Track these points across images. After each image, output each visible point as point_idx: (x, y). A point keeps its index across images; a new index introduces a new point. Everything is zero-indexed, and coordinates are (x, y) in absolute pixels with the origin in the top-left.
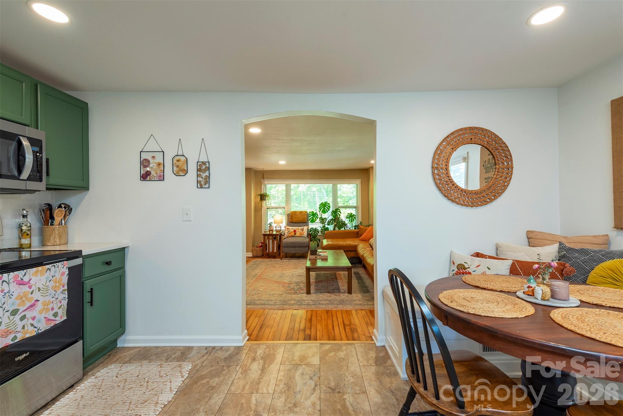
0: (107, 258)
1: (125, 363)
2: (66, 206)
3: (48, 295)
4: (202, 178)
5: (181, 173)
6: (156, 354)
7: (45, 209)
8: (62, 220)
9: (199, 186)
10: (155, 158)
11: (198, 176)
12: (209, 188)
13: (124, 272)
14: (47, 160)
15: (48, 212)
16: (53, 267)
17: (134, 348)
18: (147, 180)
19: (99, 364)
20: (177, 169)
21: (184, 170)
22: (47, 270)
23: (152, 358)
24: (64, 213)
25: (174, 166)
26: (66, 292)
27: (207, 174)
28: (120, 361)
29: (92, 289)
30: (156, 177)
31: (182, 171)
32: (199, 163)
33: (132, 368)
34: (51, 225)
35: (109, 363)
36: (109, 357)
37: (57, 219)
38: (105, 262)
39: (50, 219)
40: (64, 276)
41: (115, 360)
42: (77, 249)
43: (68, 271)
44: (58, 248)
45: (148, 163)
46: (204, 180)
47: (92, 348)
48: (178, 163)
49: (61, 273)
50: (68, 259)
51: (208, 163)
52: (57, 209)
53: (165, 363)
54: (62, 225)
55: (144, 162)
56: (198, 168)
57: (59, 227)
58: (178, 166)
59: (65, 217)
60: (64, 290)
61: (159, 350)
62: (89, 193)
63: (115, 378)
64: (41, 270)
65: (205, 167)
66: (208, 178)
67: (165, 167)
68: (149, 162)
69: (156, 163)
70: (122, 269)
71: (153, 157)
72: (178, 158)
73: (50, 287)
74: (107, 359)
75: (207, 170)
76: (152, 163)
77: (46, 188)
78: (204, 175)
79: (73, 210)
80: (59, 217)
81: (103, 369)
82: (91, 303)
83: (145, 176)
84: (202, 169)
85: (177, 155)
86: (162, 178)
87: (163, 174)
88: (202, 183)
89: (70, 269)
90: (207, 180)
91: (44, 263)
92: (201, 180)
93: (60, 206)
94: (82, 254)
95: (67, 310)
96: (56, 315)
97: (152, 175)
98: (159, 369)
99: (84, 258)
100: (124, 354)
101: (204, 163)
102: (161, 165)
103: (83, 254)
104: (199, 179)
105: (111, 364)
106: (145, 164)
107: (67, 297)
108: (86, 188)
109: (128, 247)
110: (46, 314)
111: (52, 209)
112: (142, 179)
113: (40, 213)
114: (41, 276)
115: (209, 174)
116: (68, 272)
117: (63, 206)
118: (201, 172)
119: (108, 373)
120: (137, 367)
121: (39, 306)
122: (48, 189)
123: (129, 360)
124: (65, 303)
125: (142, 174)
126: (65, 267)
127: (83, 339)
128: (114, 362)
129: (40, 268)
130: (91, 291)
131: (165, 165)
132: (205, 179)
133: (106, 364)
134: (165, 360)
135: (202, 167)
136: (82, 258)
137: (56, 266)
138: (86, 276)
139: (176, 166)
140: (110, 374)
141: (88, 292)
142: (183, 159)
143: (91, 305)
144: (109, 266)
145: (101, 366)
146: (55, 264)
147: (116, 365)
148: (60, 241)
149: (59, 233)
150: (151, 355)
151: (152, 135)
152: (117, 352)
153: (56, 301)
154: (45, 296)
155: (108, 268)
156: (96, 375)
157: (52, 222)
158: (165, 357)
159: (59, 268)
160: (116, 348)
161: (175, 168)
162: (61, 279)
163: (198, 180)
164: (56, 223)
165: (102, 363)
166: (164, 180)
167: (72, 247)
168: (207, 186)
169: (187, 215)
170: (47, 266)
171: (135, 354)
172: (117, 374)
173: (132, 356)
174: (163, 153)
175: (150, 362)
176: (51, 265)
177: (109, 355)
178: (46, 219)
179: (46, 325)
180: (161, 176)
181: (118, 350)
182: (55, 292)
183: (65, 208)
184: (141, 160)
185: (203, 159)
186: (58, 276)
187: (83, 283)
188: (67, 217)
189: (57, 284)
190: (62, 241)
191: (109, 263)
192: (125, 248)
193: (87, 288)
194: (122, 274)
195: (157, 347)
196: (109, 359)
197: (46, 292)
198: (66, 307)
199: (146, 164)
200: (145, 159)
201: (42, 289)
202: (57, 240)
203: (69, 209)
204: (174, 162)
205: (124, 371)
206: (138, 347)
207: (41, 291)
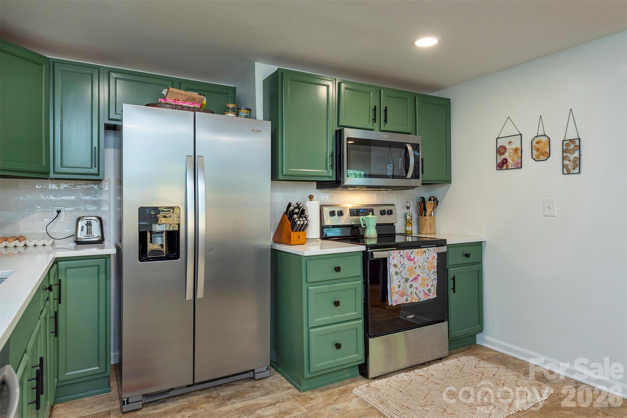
0: (467, 250)
1: (484, 360)
2: (434, 199)
3: (424, 273)
4: (570, 160)
5: (542, 158)
6: (514, 365)
7: (420, 202)
8: (431, 211)
9: (565, 172)
10: (512, 144)
11: (564, 158)
12: (579, 173)
13: (482, 266)
14: (422, 159)
15: (423, 204)
16: (428, 250)
17: (492, 350)
18: (503, 168)
19: (460, 352)
20: (536, 153)
21: (546, 153)
22: (424, 252)
23: (509, 366)
24: (433, 205)
25: (533, 150)
26: (436, 274)
27: (577, 154)
28: (478, 356)
29: (454, 277)
30: (513, 165)
31: (543, 155)
32: (565, 142)
33: (489, 366)
34: (424, 216)
35: (470, 354)
36: (469, 349)
37: (429, 210)
38: (465, 254)
39: (424, 210)
40: (435, 260)
41: (474, 353)
42: (443, 238)
43: (437, 255)
44: (429, 236)
45: (504, 150)
46: (573, 163)
47: (455, 332)
48: (538, 146)
49: (432, 256)
50: (437, 246)
51: (579, 140)
52: (428, 201)
53: (523, 376)
54: (432, 216)
55: (501, 150)
56: (564, 149)
57: (430, 218)
58: (538, 150)
59: (433, 209)
60: (434, 272)
61: (518, 362)
62: (451, 186)
63: (474, 368)
64: (420, 252)
65: (573, 145)
66: (578, 160)
67: (523, 152)
68: (505, 148)
69: (512, 149)
70: (479, 264)
71: (510, 142)
72: (538, 139)
73: (426, 266)
74: (467, 350)
75: (576, 150)
76: (509, 149)
77: (422, 183)
78: (572, 157)
79: (439, 202)
80: (430, 209)
81: (464, 357)
82: (454, 289)
83: (502, 165)
84: (569, 148)
85: (537, 135)
86: (519, 165)
87: (520, 160)
88: (570, 167)
89: (439, 254)
90: (578, 163)
91: (422, 246)
92: (568, 164)
93: (430, 200)
94: (446, 243)
95: (437, 289)
96: (429, 291)
97: (508, 162)
98: (515, 378)
99: (449, 247)
100: (483, 352)
101: (573, 140)
102: (519, 151)
103: (448, 243)
104: (566, 162)
105: (471, 355)
106: (501, 151)
107: (436, 278)
108: (449, 181)
109: (485, 241)
110: (424, 287)
111: (425, 201)
112: (498, 168)
113: (417, 205)
114: (421, 256)
115: (580, 155)
116: (437, 257)
117: (432, 199)
118: (569, 153)
119: (468, 361)
120: (494, 367)
121: (420, 280)
122: (423, 184)
123: (487, 359)
124: (435, 282)
125: (498, 163)
126: (435, 252)
127: (448, 321)
128: (473, 355)
129: (420, 250)
130: (454, 279)
131: (522, 150)
132: (574, 161)
133: (467, 353)
134: (523, 373)
135: (569, 147)
136: (446, 246)
137: (429, 250)
138: (450, 264)
139: (536, 150)
140: (469, 363)
141: (452, 279)
142: (544, 139)
143: (454, 292)
144: (468, 258)
145: (462, 353)
146: (429, 248)
147: (475, 357)
148: (430, 231)
149: (430, 223)
150: (509, 363)
151: (509, 117)
152: (476, 347)
153: (430, 279)
154: (423, 273)
155: (466, 260)
156: (459, 359)
157: (425, 213)
158: (524, 371)
159: (431, 252)
160: (474, 343)
161: (535, 152)
162: (432, 261)
163: (564, 163)
164: (427, 214)
165: (463, 351)
166: (521, 167)
167: (439, 236)
168: (577, 170)
169: (550, 209)
170: (424, 249)
171: (493, 356)
172: (476, 365)
173: (490, 357)
174: (520, 135)
175: (507, 369)
176: (426, 249)
177: (469, 347)
178: (421, 210)
179: (424, 297)
180: (518, 164)
181: (477, 346)
182: (429, 272)
183: (434, 200)
184: (498, 148)
185: (572, 135)
186: (430, 259)
187: (447, 269)
188: (435, 209)
189: (430, 266)
190: (432, 231)
191: (467, 256)
192: (482, 242)
193: (451, 276)
194: (480, 270)
195: (516, 359)
196: (469, 350)
197: (423, 270)
198: (436, 287)
199: (503, 151)
200: (501, 147)
201: (421, 267)
202: (429, 229)
203: (436, 201)
204: (533, 146)
205: (482, 366)
206: (496, 351)
207: (420, 269)
